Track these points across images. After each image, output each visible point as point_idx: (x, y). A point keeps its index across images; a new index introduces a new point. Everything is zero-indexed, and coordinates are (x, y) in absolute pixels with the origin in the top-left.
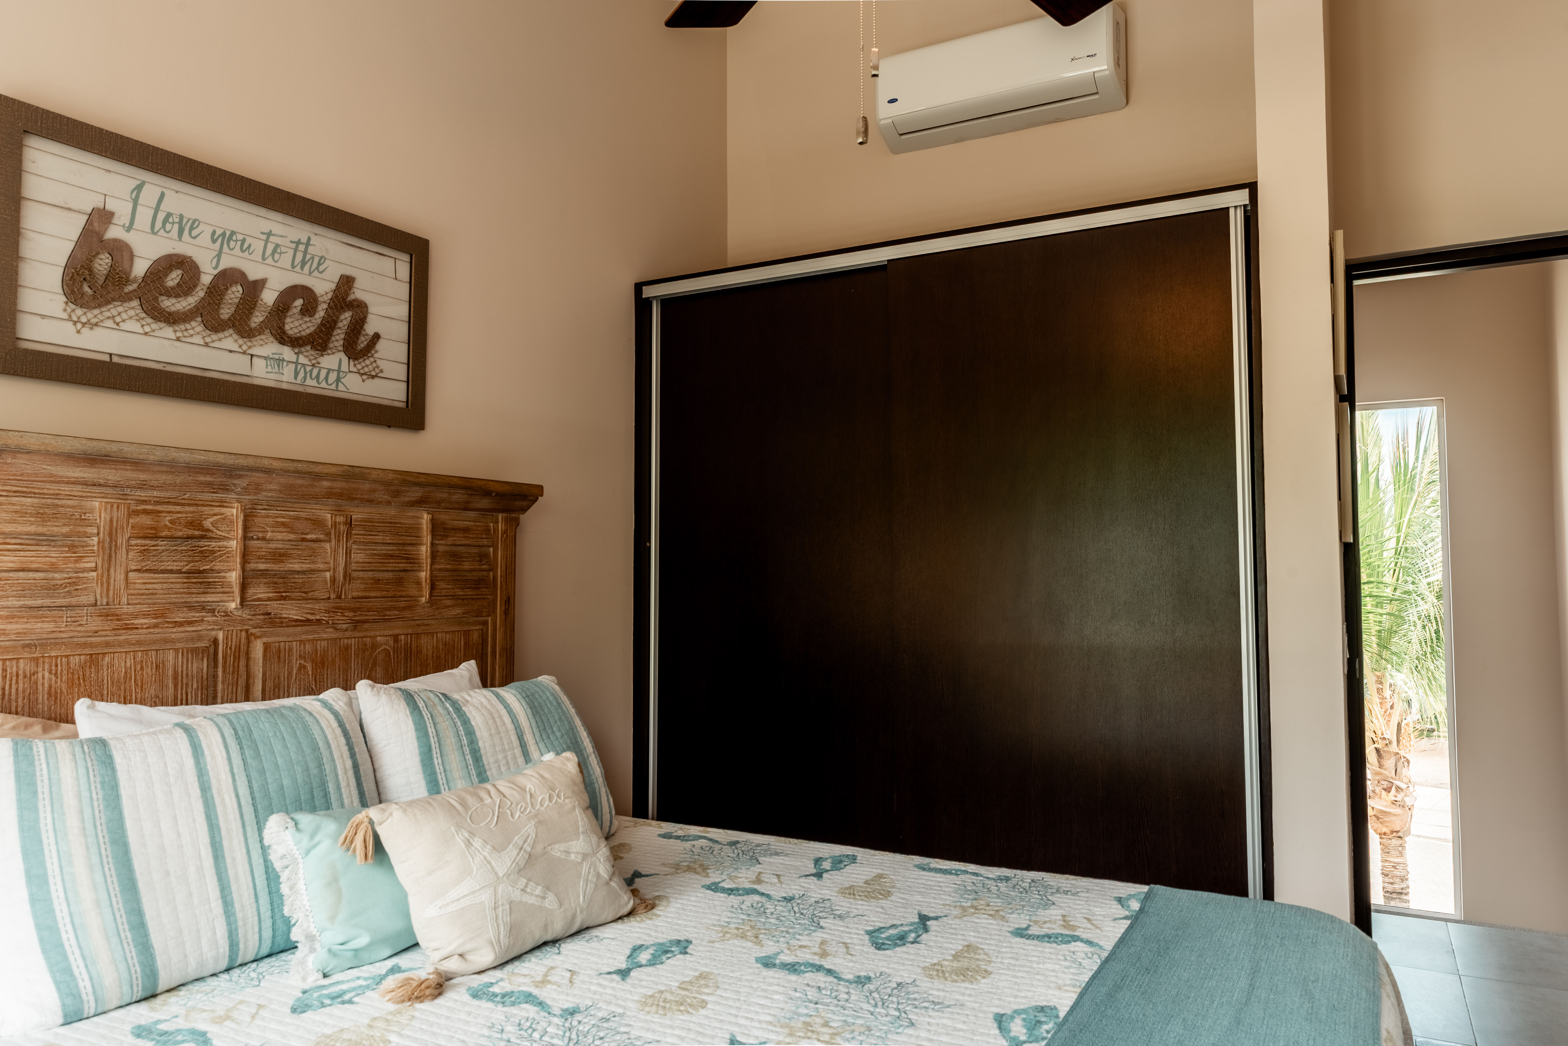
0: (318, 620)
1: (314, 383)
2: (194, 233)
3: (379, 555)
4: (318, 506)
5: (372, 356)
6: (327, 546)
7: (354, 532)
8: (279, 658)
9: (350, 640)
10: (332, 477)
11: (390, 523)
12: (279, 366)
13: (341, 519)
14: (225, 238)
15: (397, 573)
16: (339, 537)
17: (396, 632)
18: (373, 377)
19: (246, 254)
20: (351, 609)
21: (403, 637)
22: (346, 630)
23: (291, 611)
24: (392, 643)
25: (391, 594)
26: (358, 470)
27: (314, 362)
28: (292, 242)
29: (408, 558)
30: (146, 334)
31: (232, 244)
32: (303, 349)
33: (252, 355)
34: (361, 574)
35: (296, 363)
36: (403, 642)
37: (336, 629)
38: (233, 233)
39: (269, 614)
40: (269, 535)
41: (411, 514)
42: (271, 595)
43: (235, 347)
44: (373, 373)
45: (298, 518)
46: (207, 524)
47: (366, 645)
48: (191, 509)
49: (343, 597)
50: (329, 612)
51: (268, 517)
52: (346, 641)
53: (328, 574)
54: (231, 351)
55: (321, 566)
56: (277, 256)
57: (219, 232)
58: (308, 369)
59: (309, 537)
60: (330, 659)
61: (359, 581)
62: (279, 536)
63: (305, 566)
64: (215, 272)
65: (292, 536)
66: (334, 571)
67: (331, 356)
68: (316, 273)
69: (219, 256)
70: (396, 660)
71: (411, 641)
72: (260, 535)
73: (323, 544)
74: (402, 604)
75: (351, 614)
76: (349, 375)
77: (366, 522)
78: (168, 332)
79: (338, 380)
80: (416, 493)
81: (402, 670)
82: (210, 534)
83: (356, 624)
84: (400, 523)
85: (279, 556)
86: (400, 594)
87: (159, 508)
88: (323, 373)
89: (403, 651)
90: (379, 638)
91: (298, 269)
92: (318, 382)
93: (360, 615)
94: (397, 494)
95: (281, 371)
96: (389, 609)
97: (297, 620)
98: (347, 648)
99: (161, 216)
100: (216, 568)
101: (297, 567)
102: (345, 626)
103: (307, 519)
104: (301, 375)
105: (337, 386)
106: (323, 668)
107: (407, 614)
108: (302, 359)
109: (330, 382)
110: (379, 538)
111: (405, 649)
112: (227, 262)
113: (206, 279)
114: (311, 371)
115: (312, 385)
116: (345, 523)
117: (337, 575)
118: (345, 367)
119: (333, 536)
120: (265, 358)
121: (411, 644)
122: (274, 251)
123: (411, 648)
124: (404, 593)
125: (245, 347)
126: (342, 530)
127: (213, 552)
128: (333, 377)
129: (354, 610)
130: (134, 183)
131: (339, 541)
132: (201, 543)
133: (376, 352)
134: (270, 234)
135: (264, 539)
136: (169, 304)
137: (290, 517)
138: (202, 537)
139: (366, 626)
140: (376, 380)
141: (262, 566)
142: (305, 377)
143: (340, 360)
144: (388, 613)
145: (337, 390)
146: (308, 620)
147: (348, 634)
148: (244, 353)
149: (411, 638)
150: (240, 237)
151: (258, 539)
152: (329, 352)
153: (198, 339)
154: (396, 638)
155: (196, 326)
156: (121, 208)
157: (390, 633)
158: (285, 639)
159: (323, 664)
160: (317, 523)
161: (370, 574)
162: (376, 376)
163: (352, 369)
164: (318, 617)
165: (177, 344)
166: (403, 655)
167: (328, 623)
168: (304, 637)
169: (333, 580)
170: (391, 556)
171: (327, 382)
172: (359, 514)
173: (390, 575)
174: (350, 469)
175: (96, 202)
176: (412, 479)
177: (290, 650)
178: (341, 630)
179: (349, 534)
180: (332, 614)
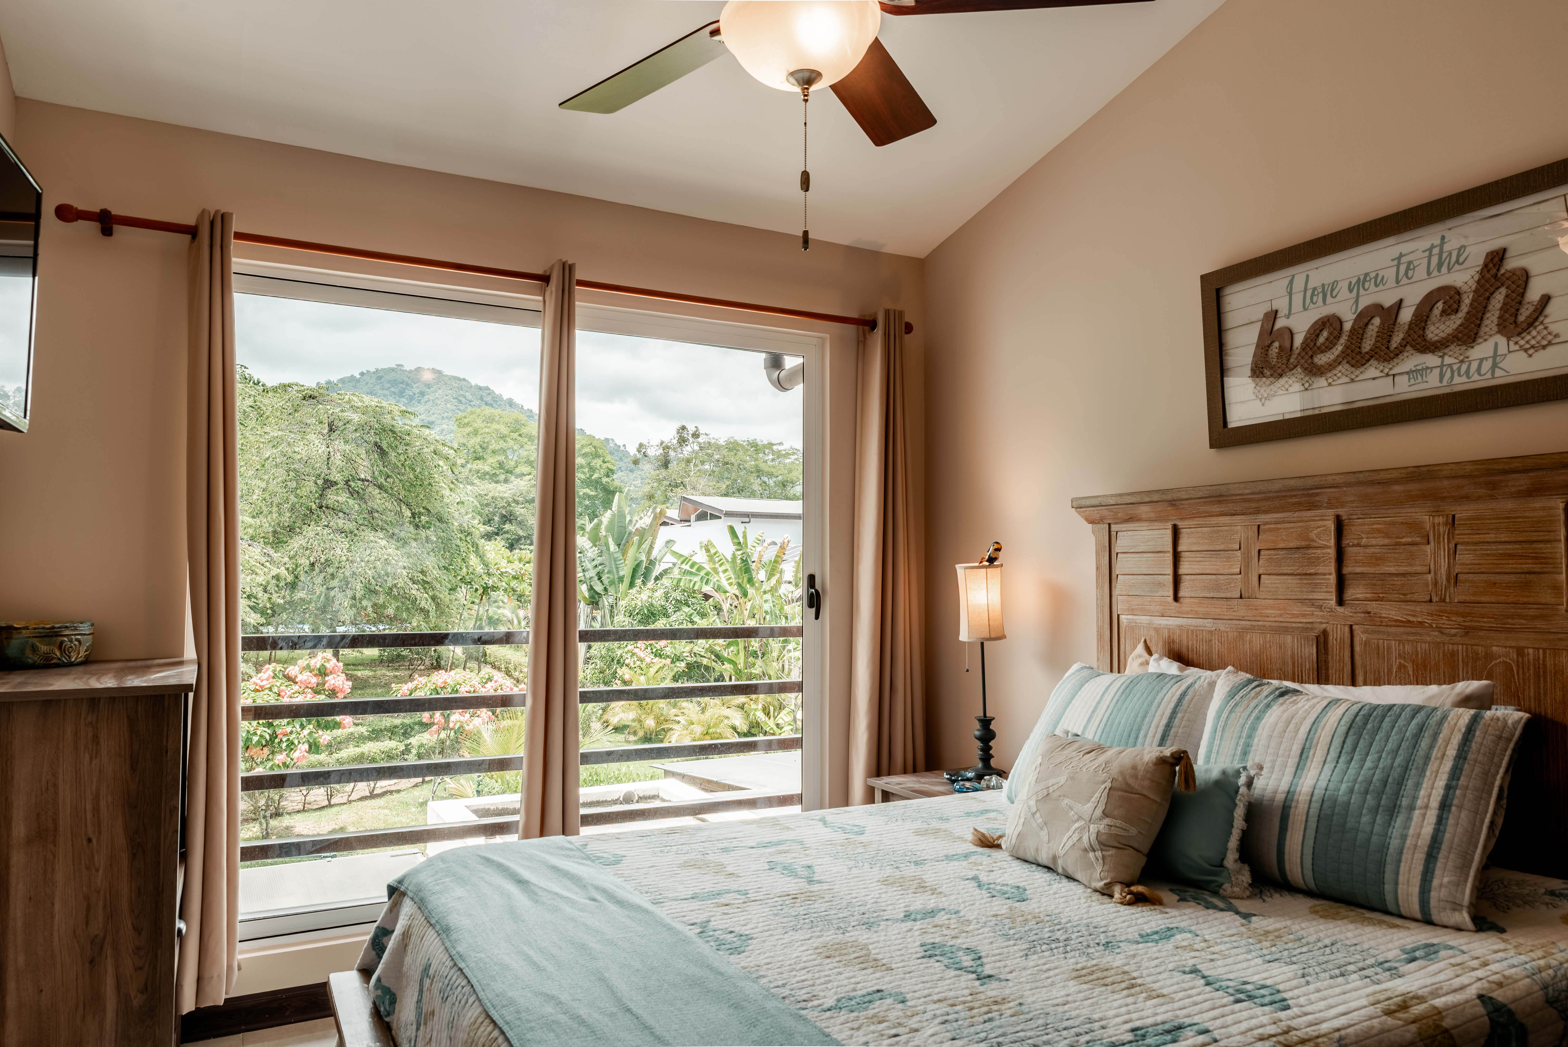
0: (1420, 622)
1: (1464, 379)
2: (1334, 293)
3: (1493, 555)
4: (1413, 510)
5: (1542, 323)
6: (1428, 549)
7: (1456, 532)
8: (1378, 654)
9: (1456, 647)
10: (1397, 481)
11: (1508, 518)
12: (1422, 376)
13: (1440, 520)
14: (1360, 283)
15: (1523, 576)
16: (1439, 538)
17: (1523, 643)
18: (1544, 347)
19: (1381, 287)
20: (1457, 614)
21: (1531, 651)
22: (1454, 635)
23: (1391, 611)
24: (1515, 656)
25: (1510, 600)
26: (1424, 469)
27: (1461, 358)
28: (1424, 251)
29: (1536, 558)
30: (1306, 389)
31: (1367, 285)
32: (1446, 351)
33: (1394, 375)
34: (1471, 577)
35: (1441, 366)
36: (1531, 657)
37: (1442, 633)
38: (1366, 275)
39: (1369, 613)
40: (1364, 541)
41: (1537, 505)
42: (1368, 595)
43: (1377, 373)
44: (1545, 343)
45: (1393, 523)
46: (1313, 535)
47: (1477, 654)
48: (1301, 524)
49: (1448, 600)
50: (1432, 615)
51: (1364, 524)
52: (1451, 647)
53: (1429, 577)
54: (1374, 379)
55: (1419, 569)
56: (1410, 273)
57: (1354, 281)
58: (1455, 367)
59: (1403, 540)
60: (1433, 663)
61: (1467, 584)
62: (1374, 542)
63: (1402, 569)
64: (1354, 316)
65: (1386, 541)
66: (1436, 574)
67: (1485, 344)
68: (1457, 267)
69: (1357, 301)
70: (1521, 676)
71: (1545, 657)
72: (1356, 542)
73: (1423, 547)
74: (1532, 612)
75: (1460, 619)
76: (1510, 357)
77: (1474, 519)
78: (1322, 382)
79: (1495, 366)
80: (1523, 481)
81: (1532, 690)
82: (1314, 544)
83: (1467, 631)
84: (1523, 517)
85: (1377, 560)
86: (1526, 600)
87: (1279, 526)
88: (1474, 366)
89: (1532, 668)
90: (1494, 649)
91: (1435, 273)
92: (1468, 377)
93: (1471, 621)
94: (1494, 486)
95: (1425, 379)
96: (1512, 617)
97: (1397, 621)
98: (1453, 654)
99: (1309, 293)
100: (1320, 571)
101: (1392, 570)
102: (1453, 631)
103: (1402, 523)
104: (1448, 375)
105: (1493, 373)
106: (1426, 671)
107: (1540, 624)
108: (1448, 360)
109: (1483, 371)
110: (1490, 537)
111: (1534, 665)
112: (1364, 303)
113: (1347, 326)
114: (1459, 369)
115: (1461, 383)
116: (1446, 524)
117: (1438, 578)
118: (1503, 349)
119: (1431, 538)
120: (1407, 373)
121: (1544, 660)
122: (1408, 269)
123: (1545, 665)
124: (1531, 600)
125: (1386, 371)
126: (1441, 530)
127: (1318, 558)
128: (1487, 365)
129: (1462, 615)
130: (1286, 282)
131: (1439, 543)
132: (1310, 551)
133: (1546, 316)
134: (1401, 255)
135: (1359, 545)
136: (1322, 359)
137: (1385, 523)
138: (1308, 547)
139: (1481, 633)
140: (1550, 349)
141: (1358, 570)
142: (1452, 377)
143: (1496, 344)
144: (1510, 621)
145: (1493, 378)
146: (1409, 621)
147: (1458, 639)
148: (1387, 375)
149: (1545, 653)
150: (1373, 275)
151: (1353, 546)
152: (1481, 340)
153: (1345, 379)
154: (1520, 651)
155: (1345, 367)
156: (1281, 305)
157: (1514, 644)
158: (1385, 637)
159: (1425, 667)
160: (1414, 526)
161: (1483, 577)
162: (1550, 343)
163: (1513, 347)
164: (1420, 620)
165: (1330, 388)
166: (1532, 672)
167: (1431, 626)
168: (1405, 637)
169: (1436, 583)
170: (1510, 555)
171: (1479, 374)
172: (1463, 512)
173: (1513, 578)
174: (1416, 470)
175: (1265, 308)
176: (1501, 467)
177: (1389, 648)
178: (1449, 635)
179: (1451, 535)
180: (1436, 618)
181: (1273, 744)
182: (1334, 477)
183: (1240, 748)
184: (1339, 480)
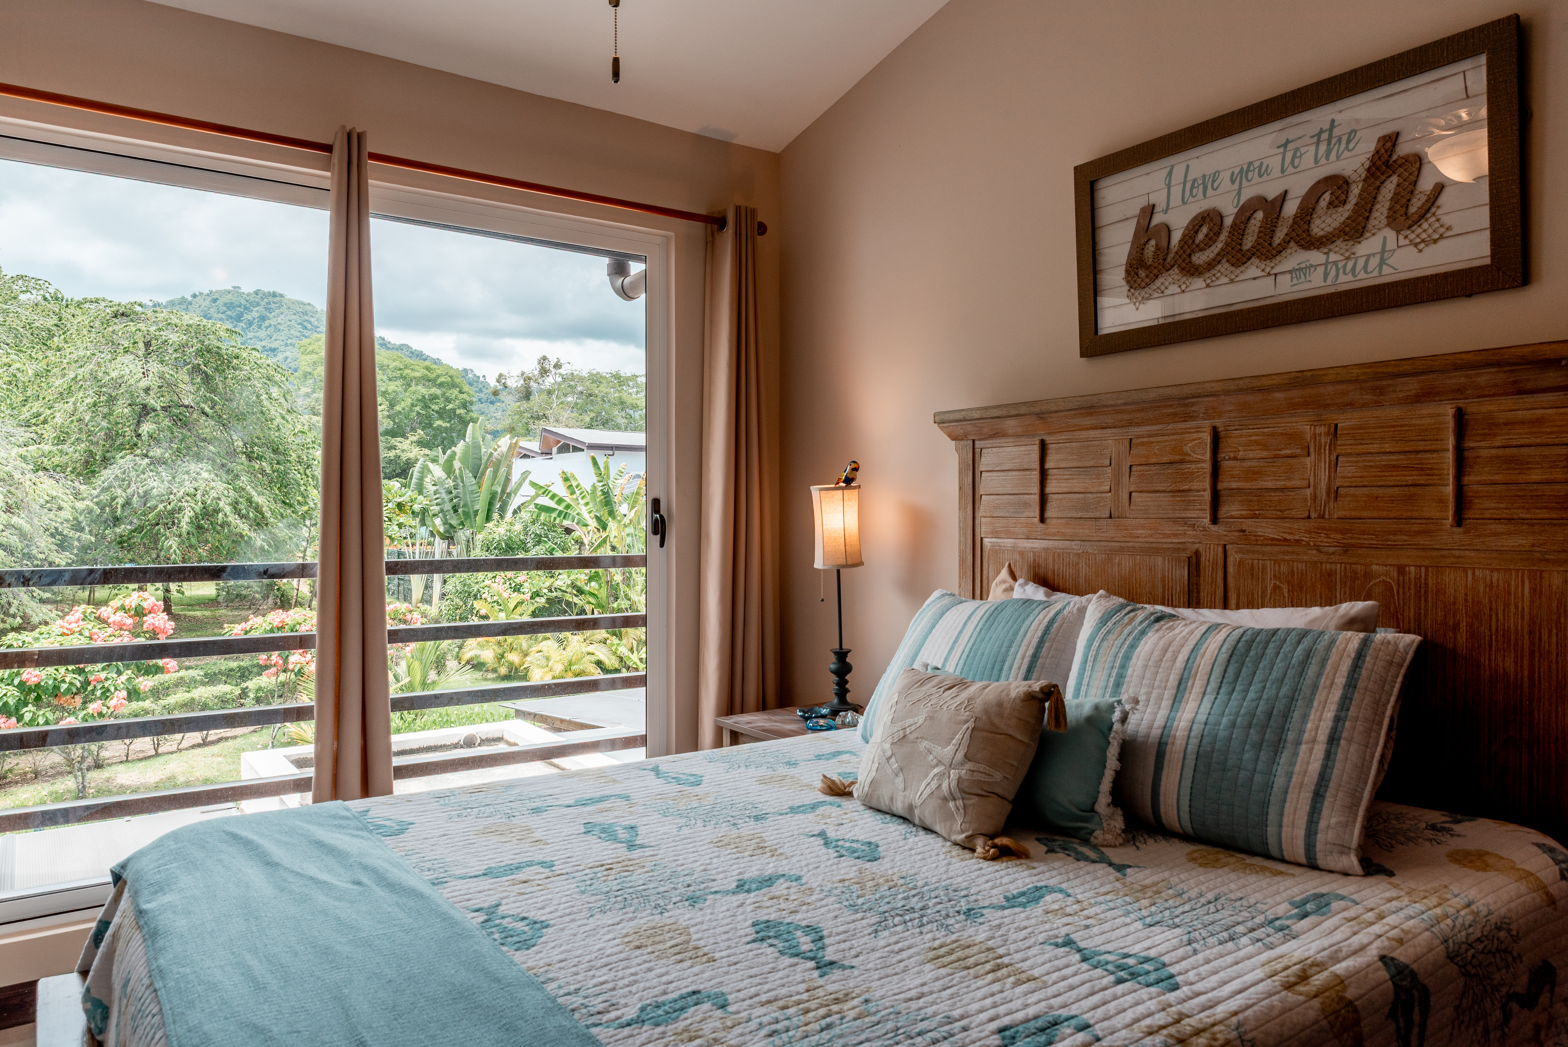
0: (1297, 541)
1: (1350, 277)
2: (1216, 185)
3: (1376, 467)
4: (1294, 419)
5: (1434, 214)
6: (1308, 461)
7: (1339, 443)
8: (1252, 574)
9: (1334, 566)
10: (1278, 388)
11: (1393, 426)
12: (1305, 275)
13: (1322, 430)
14: (1243, 174)
15: (1406, 489)
16: (1320, 449)
17: (1405, 561)
18: (1435, 241)
19: (1265, 177)
20: (1336, 531)
21: (1412, 569)
22: (1333, 554)
23: (1267, 529)
24: (1396, 575)
25: (1392, 515)
26: (1309, 374)
27: (1347, 254)
28: (1312, 137)
29: (1422, 469)
30: (1183, 291)
31: (1250, 175)
32: (1332, 247)
33: (1276, 275)
34: (1352, 491)
35: (1326, 264)
36: (1413, 576)
37: (1320, 552)
38: (1250, 164)
39: (1244, 531)
40: (1241, 454)
41: (1425, 412)
42: (1244, 513)
43: (1257, 273)
44: (1436, 236)
45: (1272, 435)
46: (1187, 449)
47: (1356, 573)
48: (1175, 437)
49: (1327, 516)
50: (1310, 532)
51: (1241, 436)
52: (1328, 566)
53: (1308, 492)
54: (1255, 279)
55: (1297, 483)
56: (1297, 161)
57: (1237, 170)
58: (1340, 265)
59: (1282, 452)
60: (1309, 584)
61: (1348, 499)
62: (1251, 455)
63: (1280, 484)
64: (1236, 210)
65: (1264, 454)
66: (1315, 488)
67: (1373, 239)
68: (1347, 154)
69: (1239, 194)
70: (1401, 596)
71: (1426, 575)
72: (1232, 455)
73: (1302, 459)
74: (1415, 528)
75: (1339, 536)
76: (1399, 252)
77: (1357, 429)
78: (1199, 283)
79: (1382, 262)
80: (1412, 386)
81: (1412, 611)
82: (1188, 458)
83: (1346, 549)
84: (1410, 426)
85: (1253, 474)
86: (1409, 514)
87: (1152, 439)
88: (1361, 263)
89: (1412, 587)
90: (1374, 567)
91: (1323, 161)
92: (1354, 275)
93: (1351, 538)
94: (1380, 391)
95: (1308, 278)
96: (1395, 533)
97: (1273, 539)
98: (1331, 574)
99: (1189, 185)
100: (1193, 488)
101: (1270, 485)
102: (1331, 550)
103: (1282, 434)
104: (1333, 273)
105: (1380, 271)
106: (1301, 591)
107: (1423, 541)
108: (1333, 257)
109: (1370, 269)
110: (1374, 447)
111: (1416, 584)
112: (1247, 194)
113: (1228, 221)
114: (1345, 266)
115: (1346, 281)
116: (1328, 434)
117: (1318, 493)
118: (1391, 244)
119: (1312, 450)
120: (1290, 272)
121: (1426, 579)
122: (1294, 157)
123: (1426, 584)
124: (1415, 514)
125: (1268, 270)
126: (1323, 441)
127: (1192, 473)
128: (1374, 262)
129: (1342, 532)
130: (1165, 172)
131: (1320, 454)
132: (1183, 466)
133: (1438, 207)
134: (1288, 142)
135: (1235, 459)
136: (1200, 258)
137: (1264, 434)
138: (1182, 462)
139: (1360, 551)
140: (1442, 243)
141: (1234, 485)
142: (1337, 276)
143: (1385, 238)
144: (1391, 537)
145: (1381, 276)
146: (1285, 540)
147: (1334, 558)
148: (1269, 274)
149: (1427, 571)
150: (1257, 164)
151: (1230, 459)
152: (1368, 235)
153: (1224, 280)
154: (1401, 570)
155: (1224, 266)
156: (1159, 199)
157: (1395, 562)
158: (1260, 557)
159: (1301, 588)
160: (1294, 437)
161: (1365, 491)
162: (1442, 237)
163: (1402, 241)
164: (1297, 537)
165: (1208, 290)
166: (1412, 591)
167: (1308, 544)
168: (1281, 556)
169: (1315, 498)
170: (1394, 466)
171: (1366, 272)
172: (1346, 421)
173: (1396, 491)
174: (1299, 375)
175: (1142, 202)
176: (1390, 370)
177: (1264, 568)
178: (1327, 553)
179: (1332, 446)
180: (1313, 535)
181: (1148, 674)
182: (1212, 385)
183: (1112, 680)
184: (1218, 387)
